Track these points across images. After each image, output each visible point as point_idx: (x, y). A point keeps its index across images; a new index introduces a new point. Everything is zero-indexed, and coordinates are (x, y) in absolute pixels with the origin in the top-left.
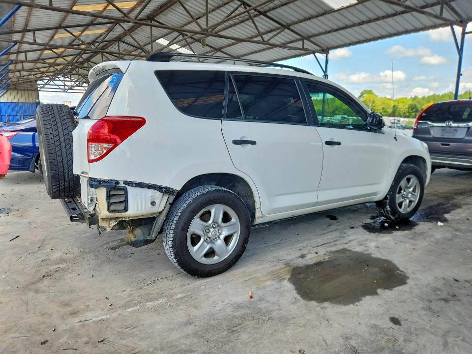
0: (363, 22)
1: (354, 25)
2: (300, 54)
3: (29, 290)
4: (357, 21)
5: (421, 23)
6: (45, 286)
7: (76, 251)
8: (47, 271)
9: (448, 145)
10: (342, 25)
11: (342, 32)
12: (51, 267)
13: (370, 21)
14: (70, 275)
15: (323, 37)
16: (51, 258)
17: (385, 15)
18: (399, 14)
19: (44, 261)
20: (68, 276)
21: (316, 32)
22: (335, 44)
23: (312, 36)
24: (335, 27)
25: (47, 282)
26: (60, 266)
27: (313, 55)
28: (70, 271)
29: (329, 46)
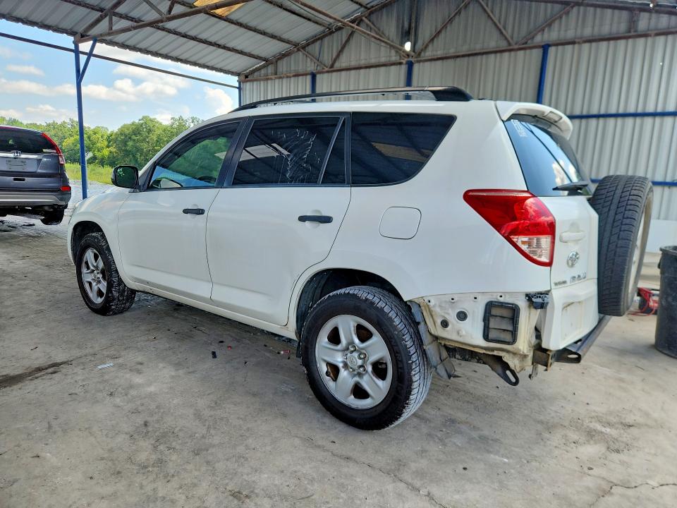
3: (656, 421)
6: (634, 415)
7: (556, 438)
8: (622, 431)
9: (24, 180)
12: (613, 434)
14: (597, 409)
16: (603, 449)
19: (618, 451)
20: (601, 409)
25: (630, 419)
26: (599, 427)
28: (593, 414)
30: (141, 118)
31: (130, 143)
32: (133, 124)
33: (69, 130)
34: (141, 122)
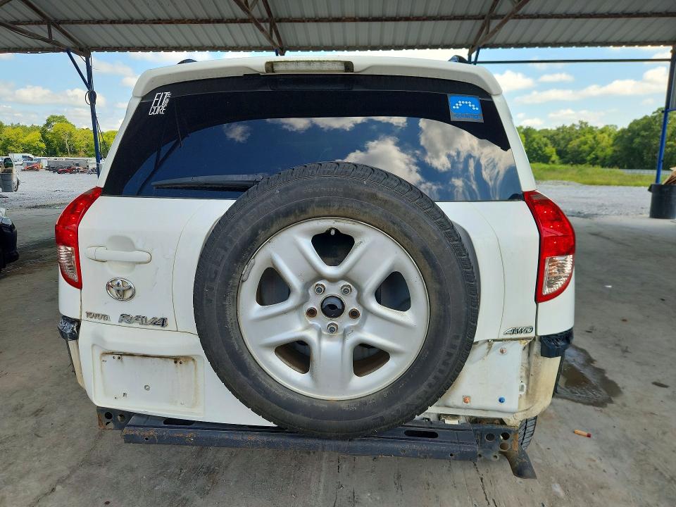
0: (160, 20)
1: (144, 21)
2: (38, 46)
4: (150, 16)
5: (235, 40)
10: (124, 16)
11: (121, 27)
13: (170, 22)
15: (84, 27)
17: (194, 18)
18: (225, 22)
21: (72, 16)
22: (102, 44)
23: (64, 22)
24: (111, 16)
27: (66, 54)
29: (91, 44)
30: (655, 110)
31: (637, 140)
32: (645, 118)
33: (577, 131)
34: (655, 114)
